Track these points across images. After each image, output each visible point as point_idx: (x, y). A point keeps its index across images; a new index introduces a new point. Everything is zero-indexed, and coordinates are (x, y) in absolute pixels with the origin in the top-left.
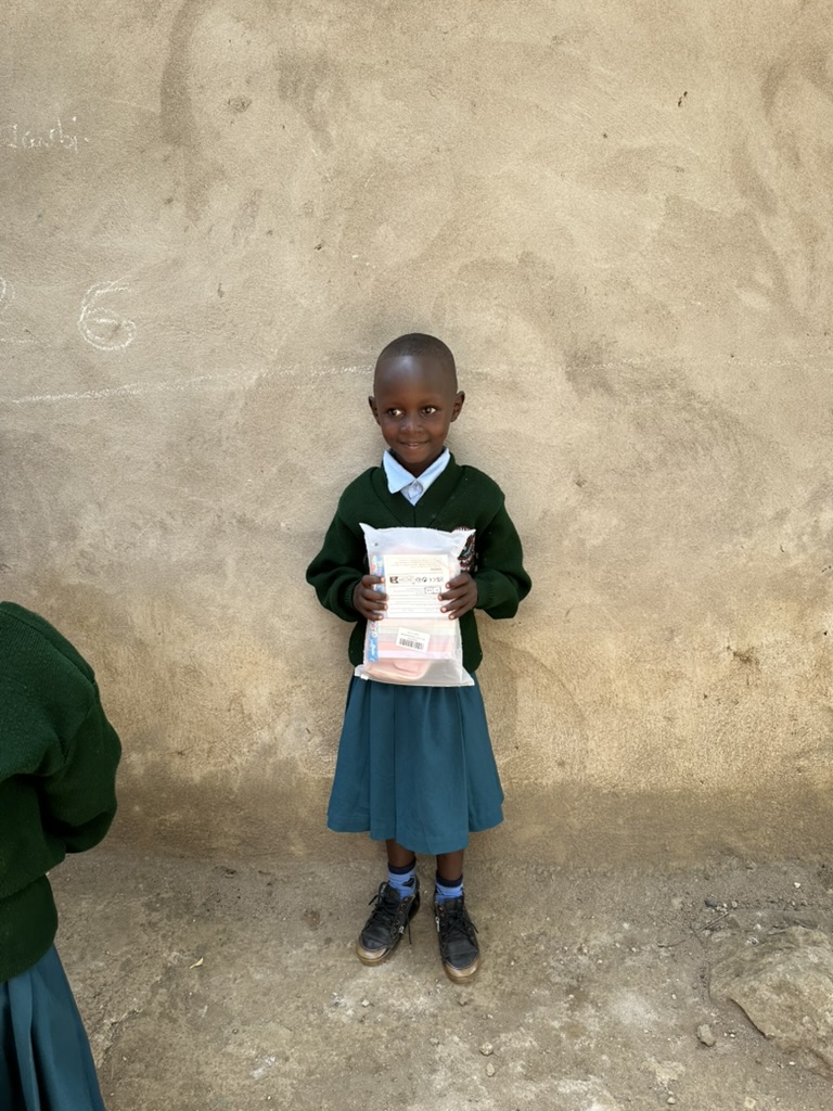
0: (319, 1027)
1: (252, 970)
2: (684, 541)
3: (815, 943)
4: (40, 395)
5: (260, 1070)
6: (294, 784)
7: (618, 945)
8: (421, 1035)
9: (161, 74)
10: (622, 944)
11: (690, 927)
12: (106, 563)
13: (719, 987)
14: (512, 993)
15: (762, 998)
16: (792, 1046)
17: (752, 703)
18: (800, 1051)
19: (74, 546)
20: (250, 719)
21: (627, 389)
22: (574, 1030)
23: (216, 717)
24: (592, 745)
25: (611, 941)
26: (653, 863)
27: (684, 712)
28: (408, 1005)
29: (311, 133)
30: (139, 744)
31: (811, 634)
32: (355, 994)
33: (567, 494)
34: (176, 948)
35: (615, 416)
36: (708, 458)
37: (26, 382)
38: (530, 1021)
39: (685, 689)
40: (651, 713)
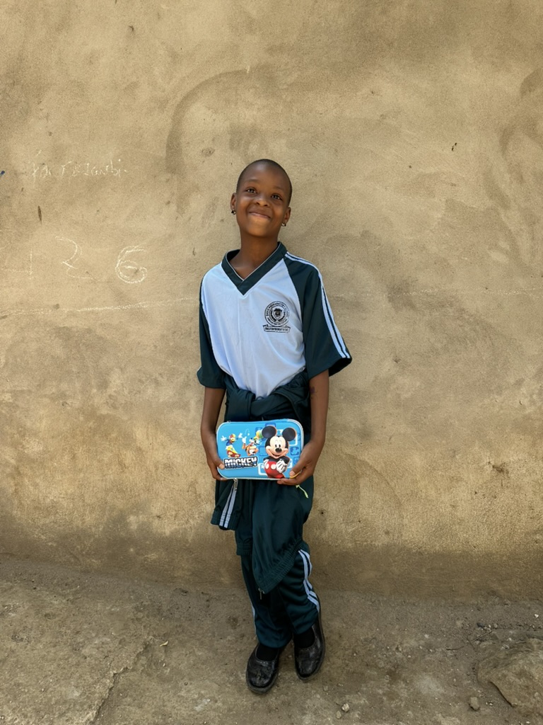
0: (236, 685)
1: (196, 650)
2: (460, 397)
4: (91, 307)
5: (199, 707)
7: (421, 647)
8: (297, 693)
9: (167, 137)
10: (423, 647)
11: (467, 639)
12: (123, 402)
13: (483, 674)
14: (354, 673)
15: (509, 681)
16: (528, 712)
17: (505, 497)
18: (533, 715)
19: (106, 392)
20: (200, 497)
21: (424, 307)
22: (392, 696)
23: (180, 495)
24: (406, 521)
25: (417, 645)
26: (444, 598)
27: (463, 502)
30: (135, 510)
31: (540, 455)
33: (388, 366)
34: (151, 633)
35: (417, 322)
36: (474, 347)
37: (85, 300)
38: (365, 689)
39: (463, 488)
40: (443, 502)
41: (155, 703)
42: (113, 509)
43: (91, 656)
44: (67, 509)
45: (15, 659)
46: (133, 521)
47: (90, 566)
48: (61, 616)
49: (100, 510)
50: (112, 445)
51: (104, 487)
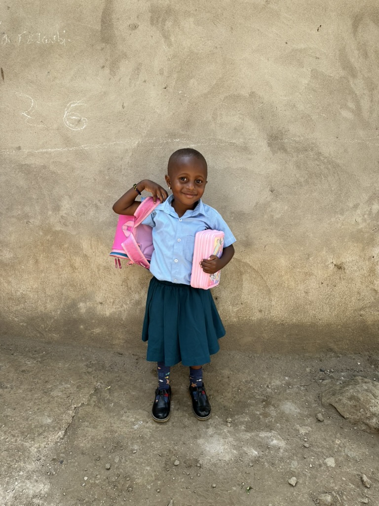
1: (131, 391)
2: (315, 216)
3: (366, 383)
4: (46, 149)
5: (137, 426)
7: (283, 385)
9: (101, 13)
10: (285, 385)
11: (314, 379)
12: (72, 221)
13: (326, 399)
14: (239, 402)
15: (343, 403)
16: (356, 421)
17: (342, 286)
18: (359, 423)
19: (59, 214)
20: (131, 289)
21: (293, 151)
22: (266, 415)
23: (117, 288)
24: (273, 303)
25: (281, 384)
26: (298, 354)
27: (313, 289)
29: (163, 40)
30: (84, 299)
31: (367, 257)
33: (266, 196)
34: (99, 382)
35: (288, 162)
36: (326, 181)
37: (41, 143)
38: (247, 411)
39: (313, 280)
40: (299, 290)
41: (105, 425)
42: (67, 298)
43: (57, 396)
44: (33, 299)
45: (3, 400)
46: (83, 307)
47: (51, 338)
48: (34, 372)
49: (57, 299)
50: (65, 252)
51: (60, 283)
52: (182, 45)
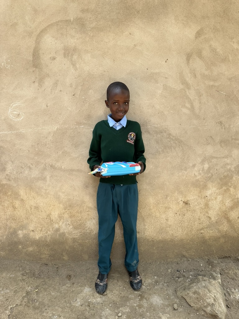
0: (70, 307)
1: (51, 292)
2: (169, 172)
3: (204, 280)
6: (65, 239)
7: (153, 283)
8: (98, 309)
9: (32, 50)
10: (154, 282)
11: (173, 277)
12: (14, 177)
13: (179, 293)
14: (124, 297)
15: (190, 296)
16: (198, 309)
17: (188, 215)
18: (200, 310)
19: (5, 173)
20: (53, 221)
21: (154, 133)
22: (140, 306)
23: (43, 221)
24: (146, 227)
25: (151, 282)
26: (163, 260)
27: (171, 218)
28: (95, 301)
29: (72, 66)
30: (21, 228)
31: (203, 197)
32: (80, 298)
34: (30, 286)
35: (151, 140)
36: (175, 150)
38: (128, 304)
39: (171, 212)
40: (162, 218)
42: (10, 228)
46: (21, 233)
49: (4, 229)
50: (9, 198)
51: (5, 218)
52: (84, 70)
